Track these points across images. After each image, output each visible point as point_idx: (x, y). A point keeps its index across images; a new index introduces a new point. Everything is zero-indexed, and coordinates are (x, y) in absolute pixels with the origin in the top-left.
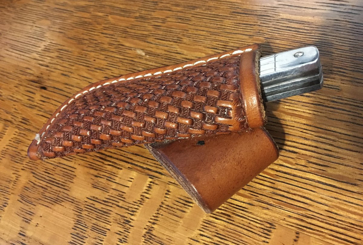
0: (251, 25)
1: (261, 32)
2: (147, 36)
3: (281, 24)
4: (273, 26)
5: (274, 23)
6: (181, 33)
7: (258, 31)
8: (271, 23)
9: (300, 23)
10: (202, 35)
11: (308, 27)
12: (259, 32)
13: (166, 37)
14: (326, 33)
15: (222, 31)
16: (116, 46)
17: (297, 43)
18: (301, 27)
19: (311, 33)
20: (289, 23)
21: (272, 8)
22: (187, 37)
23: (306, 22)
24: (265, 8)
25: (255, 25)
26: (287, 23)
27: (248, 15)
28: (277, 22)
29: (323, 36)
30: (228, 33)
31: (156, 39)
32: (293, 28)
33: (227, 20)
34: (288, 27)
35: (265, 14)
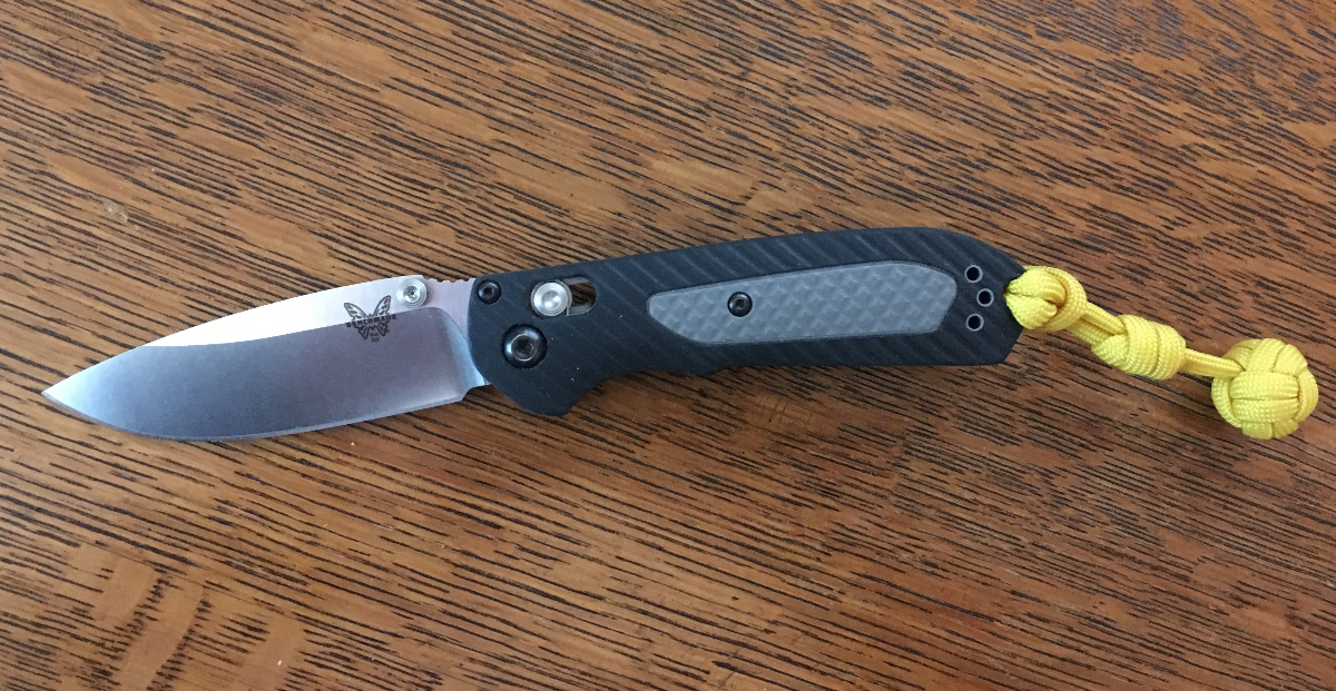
0: (424, 185)
1: (448, 211)
2: (131, 160)
3: (497, 201)
4: (479, 201)
5: (482, 194)
6: (238, 172)
7: (440, 209)
8: (475, 192)
9: (540, 207)
10: (294, 191)
11: (555, 220)
12: (442, 212)
13: (190, 175)
14: (593, 245)
15: (350, 187)
16: (33, 175)
17: (527, 258)
18: (543, 219)
19: (561, 239)
20: (516, 201)
21: (479, 148)
22: (253, 188)
23: (553, 206)
24: (463, 142)
25: (433, 188)
26: (511, 198)
27: (419, 156)
28: (490, 193)
29: (586, 251)
30: (366, 197)
31: (158, 174)
32: (525, 217)
33: (365, 158)
34: (511, 211)
35: (463, 163)
